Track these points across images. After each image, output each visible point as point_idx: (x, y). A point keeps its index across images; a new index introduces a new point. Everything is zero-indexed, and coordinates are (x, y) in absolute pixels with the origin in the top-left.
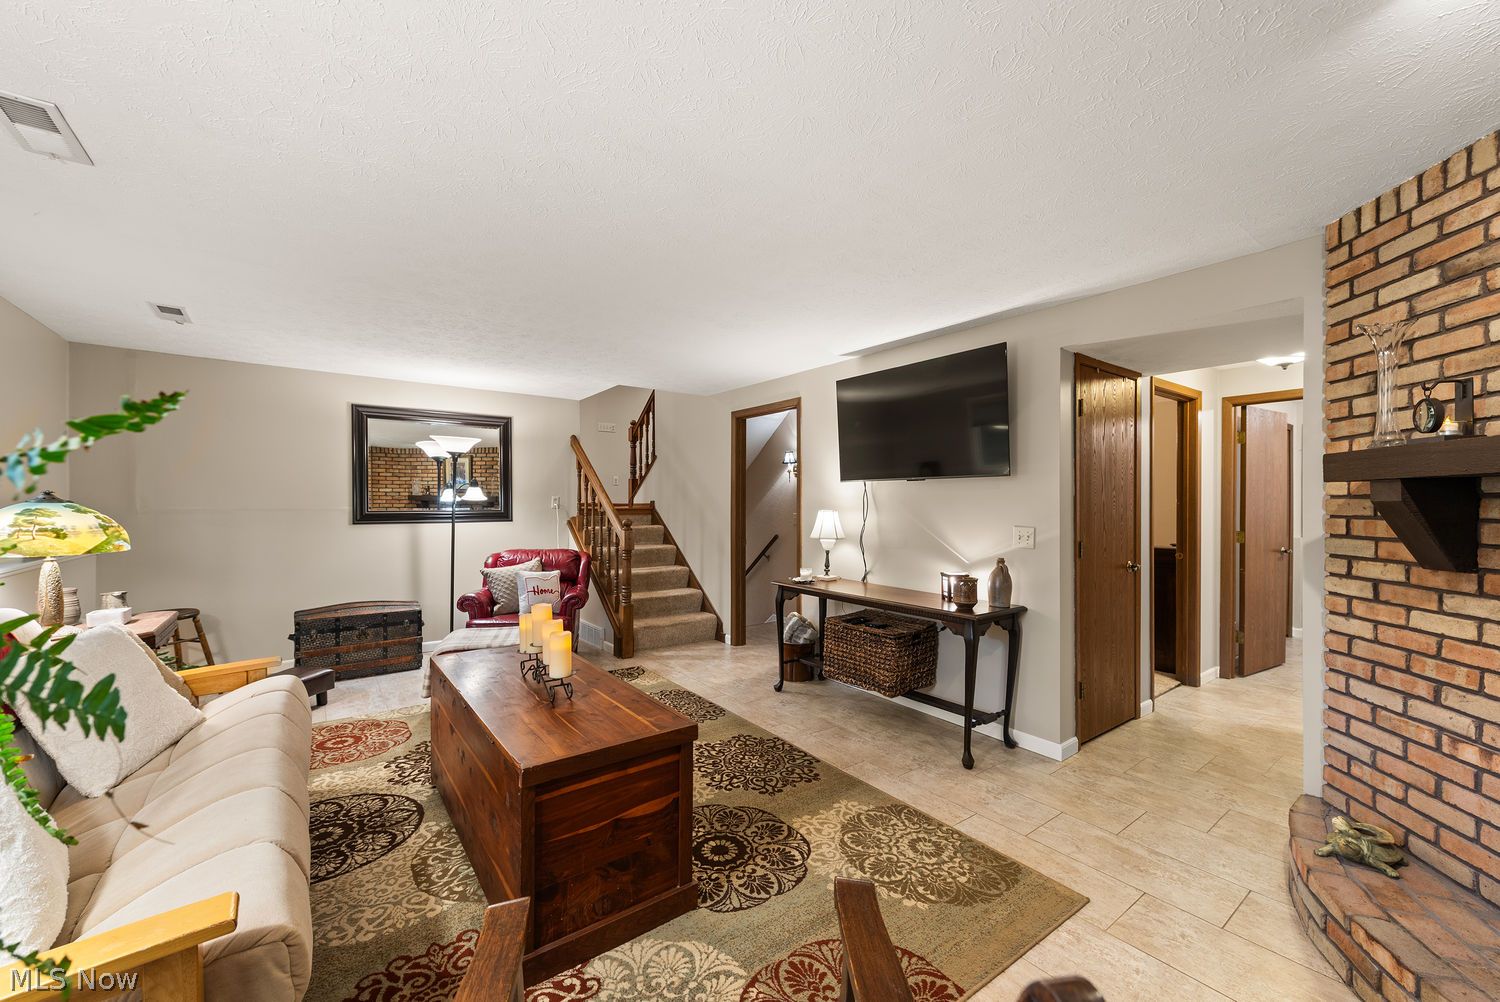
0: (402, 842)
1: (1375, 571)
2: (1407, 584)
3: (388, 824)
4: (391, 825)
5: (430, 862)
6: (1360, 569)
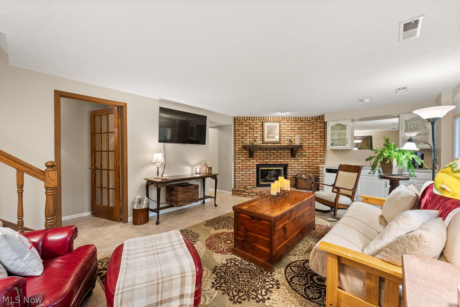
0: (304, 260)
1: (242, 159)
2: (246, 160)
3: (301, 268)
4: (300, 267)
5: (305, 251)
6: (240, 159)
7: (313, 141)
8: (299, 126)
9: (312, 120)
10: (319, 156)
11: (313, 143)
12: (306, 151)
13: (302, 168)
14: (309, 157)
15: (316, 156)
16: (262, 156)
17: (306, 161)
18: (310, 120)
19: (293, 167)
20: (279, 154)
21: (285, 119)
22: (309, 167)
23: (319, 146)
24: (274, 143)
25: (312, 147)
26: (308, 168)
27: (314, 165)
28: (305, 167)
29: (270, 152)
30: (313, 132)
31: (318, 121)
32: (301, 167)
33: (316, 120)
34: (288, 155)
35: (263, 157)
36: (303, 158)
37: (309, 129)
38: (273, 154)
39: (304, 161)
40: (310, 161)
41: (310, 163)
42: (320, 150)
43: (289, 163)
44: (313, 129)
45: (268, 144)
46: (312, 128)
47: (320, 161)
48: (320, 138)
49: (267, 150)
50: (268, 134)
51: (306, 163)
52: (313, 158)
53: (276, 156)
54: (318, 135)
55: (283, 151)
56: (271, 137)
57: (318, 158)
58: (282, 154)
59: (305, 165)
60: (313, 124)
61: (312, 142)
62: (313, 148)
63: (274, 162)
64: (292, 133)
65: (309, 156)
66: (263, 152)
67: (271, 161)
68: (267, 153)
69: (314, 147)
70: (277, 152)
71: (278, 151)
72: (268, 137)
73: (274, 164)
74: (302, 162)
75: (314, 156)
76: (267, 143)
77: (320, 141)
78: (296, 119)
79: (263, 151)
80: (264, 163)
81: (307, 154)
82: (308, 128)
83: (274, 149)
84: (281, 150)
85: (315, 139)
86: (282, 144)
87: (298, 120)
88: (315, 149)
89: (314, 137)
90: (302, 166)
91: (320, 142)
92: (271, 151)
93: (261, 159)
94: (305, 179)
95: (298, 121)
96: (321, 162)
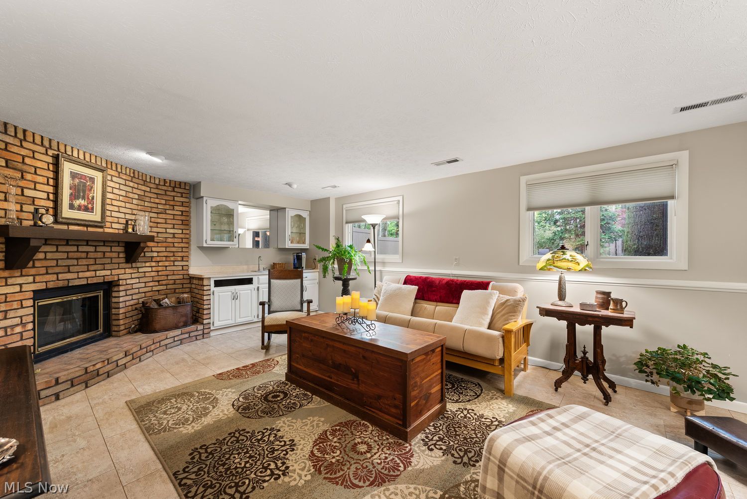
7: (166, 229)
8: (139, 192)
9: (165, 185)
10: (179, 259)
11: (166, 232)
12: (154, 249)
13: (145, 287)
14: (158, 262)
15: (172, 259)
16: (54, 263)
17: (154, 269)
18: (159, 185)
19: (129, 287)
20: (100, 255)
21: (114, 168)
22: (159, 281)
23: (180, 240)
24: (87, 226)
25: (164, 240)
26: (157, 284)
27: (170, 277)
28: (151, 284)
29: (78, 251)
30: (166, 209)
31: (176, 189)
32: (143, 285)
33: (174, 188)
34: (119, 257)
35: (57, 266)
36: (147, 264)
37: (158, 204)
38: (84, 255)
39: (150, 269)
40: (160, 269)
41: (160, 273)
42: (182, 247)
43: (121, 277)
44: (166, 204)
45: (72, 228)
46: (163, 202)
47: (180, 268)
48: (182, 224)
49: (67, 244)
50: (73, 197)
51: (153, 274)
52: (167, 264)
53: (92, 261)
54: (176, 217)
55: (108, 249)
56: (79, 208)
57: (176, 263)
58: (107, 255)
59: (151, 279)
60: (166, 195)
61: (164, 230)
62: (166, 242)
63: (87, 278)
64: (128, 205)
65: (158, 259)
66: (57, 251)
67: (81, 275)
68: (68, 252)
69: (169, 240)
70: (96, 251)
71: (99, 249)
72: (71, 207)
73: (88, 284)
74: (145, 272)
75: (168, 259)
76: (68, 224)
77: (182, 230)
78: (134, 173)
79: (57, 246)
80: (61, 284)
81: (155, 254)
82: (157, 201)
83: (88, 243)
84: (104, 245)
85: (171, 226)
86: (107, 230)
87: (138, 177)
88: (171, 245)
89: (169, 221)
90: (145, 282)
91: (180, 231)
92: (81, 249)
93: (50, 272)
94: (173, 307)
95: (137, 181)
96: (183, 270)
